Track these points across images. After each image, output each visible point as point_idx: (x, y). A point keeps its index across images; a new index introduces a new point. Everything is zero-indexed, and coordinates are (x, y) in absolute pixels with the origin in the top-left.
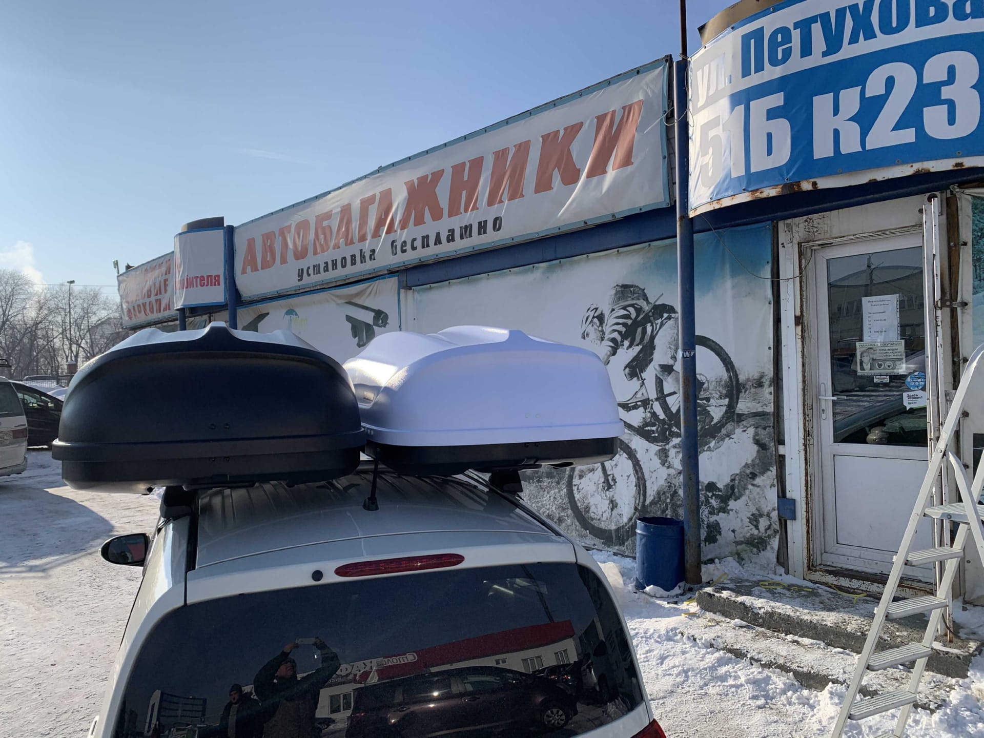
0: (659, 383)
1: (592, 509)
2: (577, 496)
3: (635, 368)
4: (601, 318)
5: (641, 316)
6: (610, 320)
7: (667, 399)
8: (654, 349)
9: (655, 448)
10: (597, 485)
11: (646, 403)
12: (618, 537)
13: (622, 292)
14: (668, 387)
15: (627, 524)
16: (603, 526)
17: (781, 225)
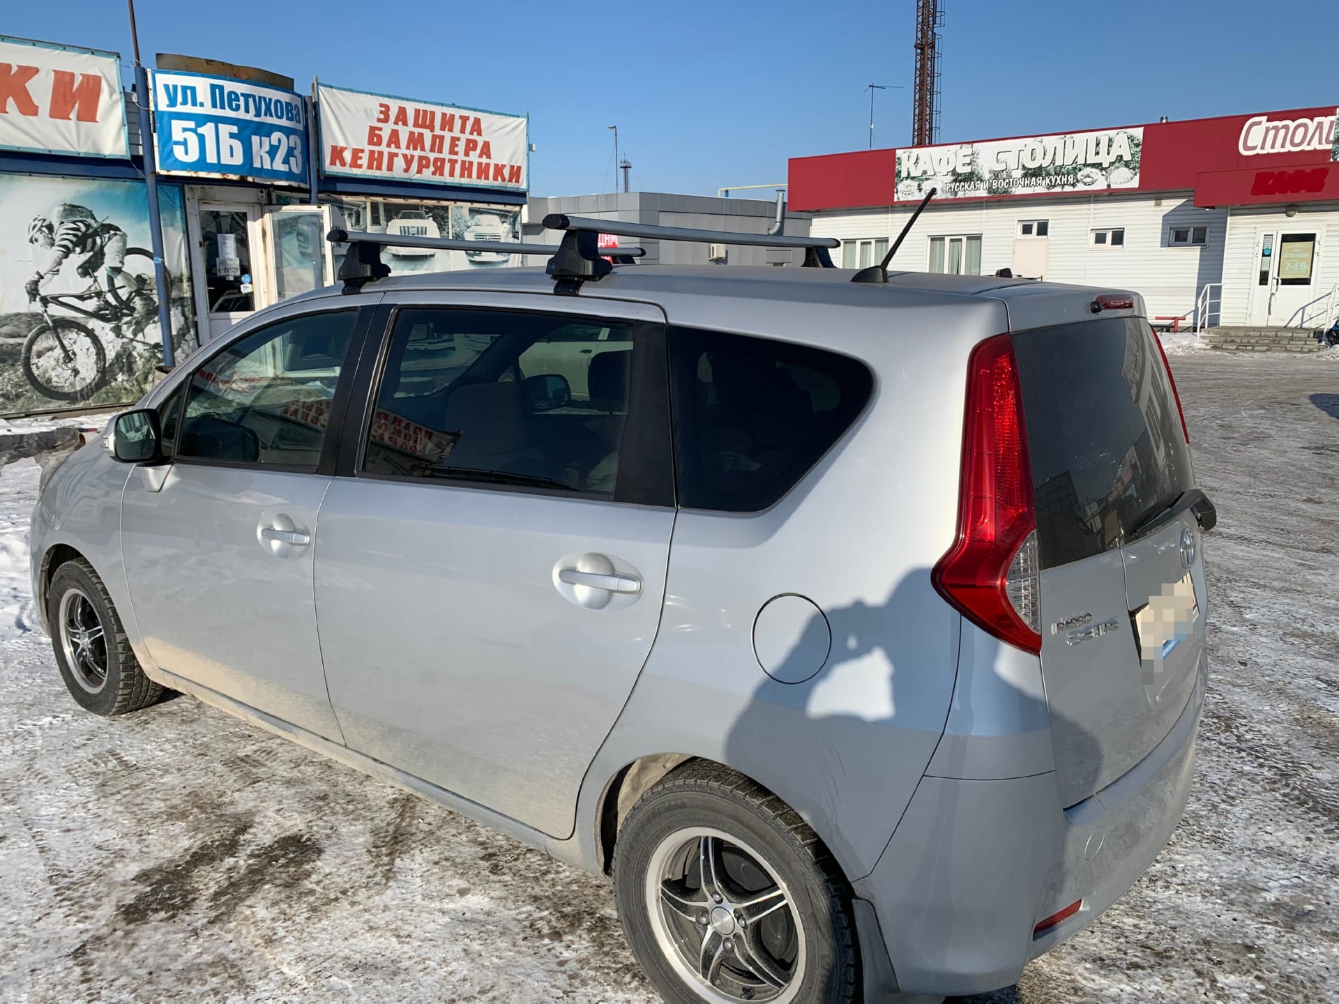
0: (111, 281)
1: (54, 380)
2: (36, 372)
3: (87, 269)
4: (50, 228)
5: (91, 230)
6: (60, 232)
7: (119, 291)
8: (104, 254)
9: (108, 326)
10: (56, 359)
11: (99, 294)
12: (82, 396)
13: (71, 210)
14: (119, 281)
15: (90, 384)
16: (66, 390)
17: (186, 186)
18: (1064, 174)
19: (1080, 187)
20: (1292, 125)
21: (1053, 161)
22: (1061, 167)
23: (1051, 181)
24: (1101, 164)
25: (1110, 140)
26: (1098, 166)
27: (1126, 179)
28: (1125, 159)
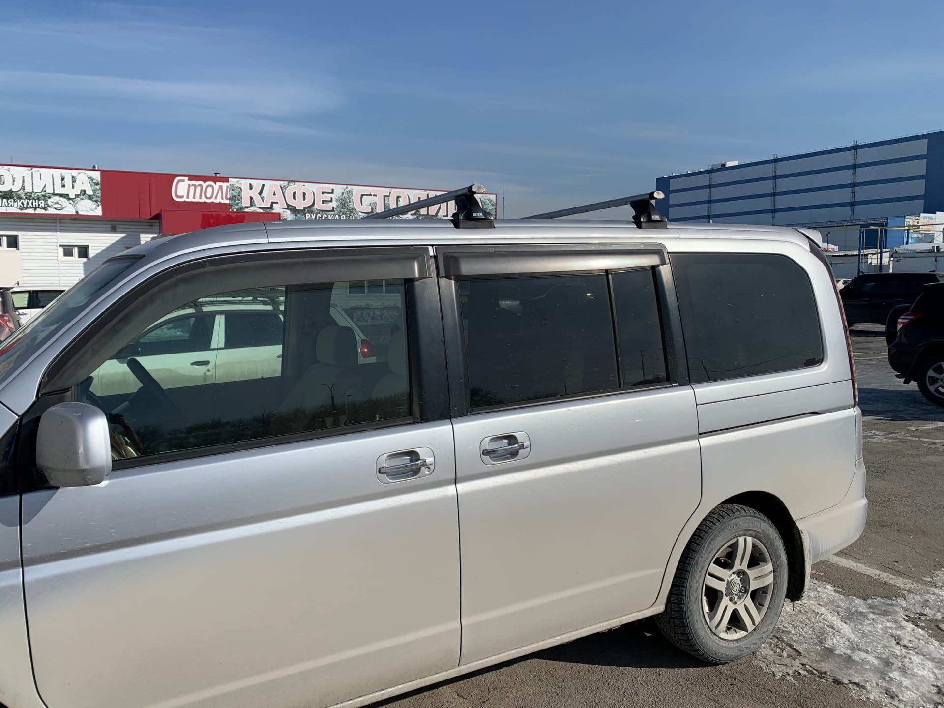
18: (34, 199)
19: (51, 211)
20: (205, 185)
21: (23, 188)
22: (31, 193)
23: (22, 203)
24: (68, 195)
25: (73, 177)
26: (66, 196)
27: (91, 209)
28: (88, 194)
